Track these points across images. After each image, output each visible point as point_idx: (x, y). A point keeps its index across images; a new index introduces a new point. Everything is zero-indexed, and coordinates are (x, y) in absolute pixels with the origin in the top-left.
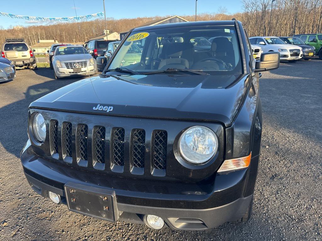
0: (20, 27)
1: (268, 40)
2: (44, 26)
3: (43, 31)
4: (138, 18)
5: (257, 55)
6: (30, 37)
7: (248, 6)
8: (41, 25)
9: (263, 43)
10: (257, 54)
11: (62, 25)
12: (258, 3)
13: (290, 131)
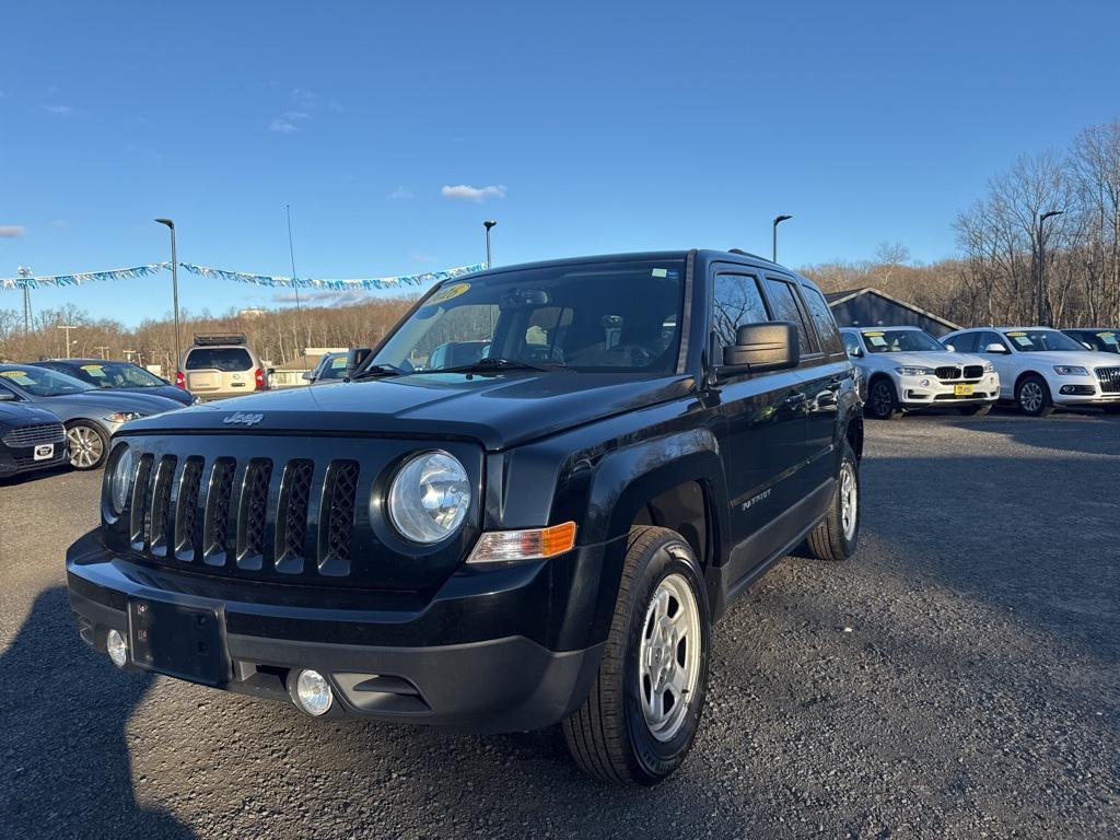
0: (257, 312)
1: (1017, 339)
2: (326, 309)
3: (323, 324)
5: (974, 385)
6: (283, 339)
7: (980, 238)
8: (318, 306)
9: (1000, 347)
10: (977, 382)
11: (381, 305)
12: (1014, 229)
13: (959, 593)
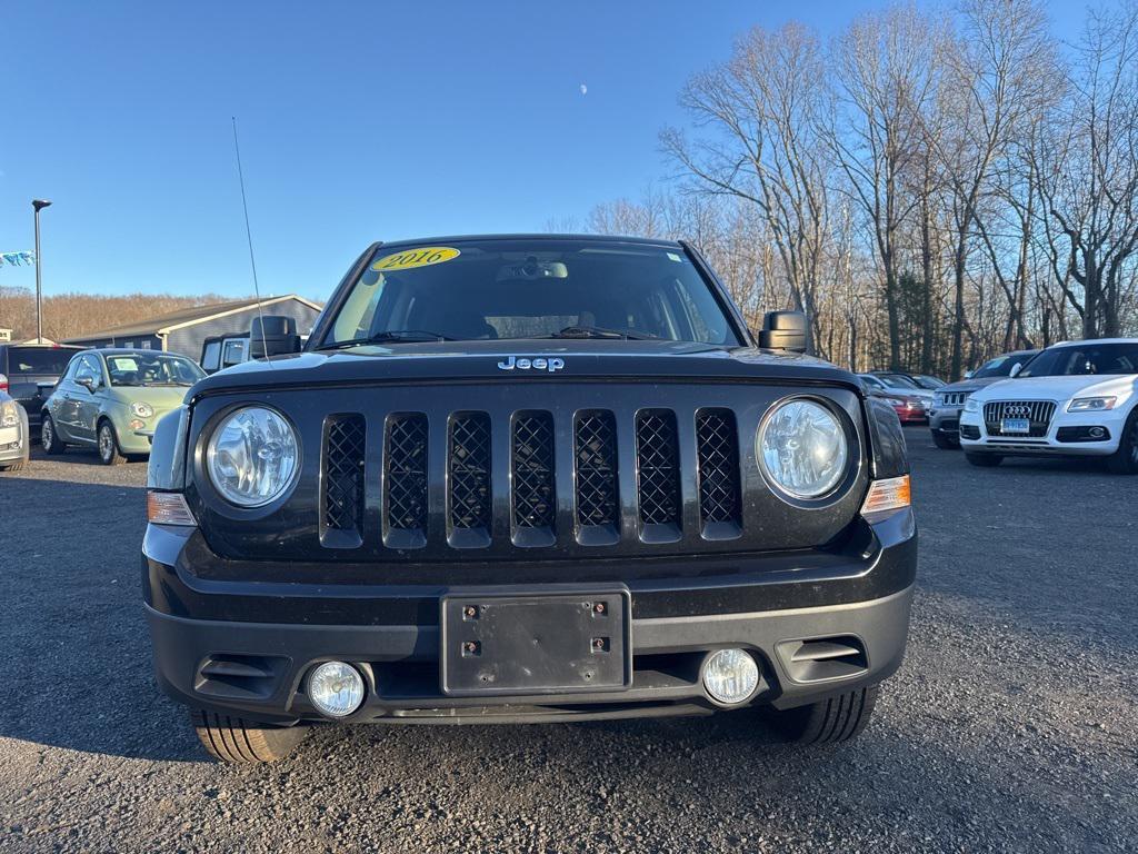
4: (134, 297)
